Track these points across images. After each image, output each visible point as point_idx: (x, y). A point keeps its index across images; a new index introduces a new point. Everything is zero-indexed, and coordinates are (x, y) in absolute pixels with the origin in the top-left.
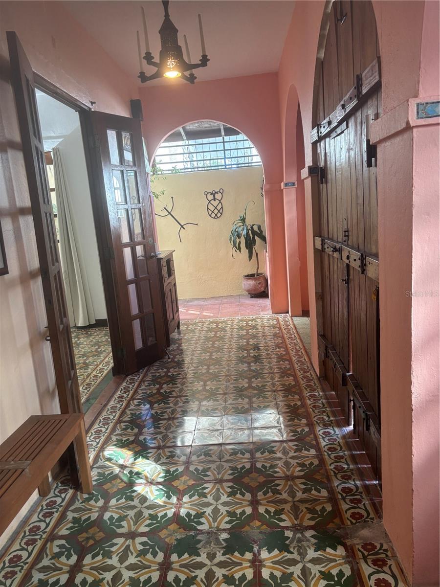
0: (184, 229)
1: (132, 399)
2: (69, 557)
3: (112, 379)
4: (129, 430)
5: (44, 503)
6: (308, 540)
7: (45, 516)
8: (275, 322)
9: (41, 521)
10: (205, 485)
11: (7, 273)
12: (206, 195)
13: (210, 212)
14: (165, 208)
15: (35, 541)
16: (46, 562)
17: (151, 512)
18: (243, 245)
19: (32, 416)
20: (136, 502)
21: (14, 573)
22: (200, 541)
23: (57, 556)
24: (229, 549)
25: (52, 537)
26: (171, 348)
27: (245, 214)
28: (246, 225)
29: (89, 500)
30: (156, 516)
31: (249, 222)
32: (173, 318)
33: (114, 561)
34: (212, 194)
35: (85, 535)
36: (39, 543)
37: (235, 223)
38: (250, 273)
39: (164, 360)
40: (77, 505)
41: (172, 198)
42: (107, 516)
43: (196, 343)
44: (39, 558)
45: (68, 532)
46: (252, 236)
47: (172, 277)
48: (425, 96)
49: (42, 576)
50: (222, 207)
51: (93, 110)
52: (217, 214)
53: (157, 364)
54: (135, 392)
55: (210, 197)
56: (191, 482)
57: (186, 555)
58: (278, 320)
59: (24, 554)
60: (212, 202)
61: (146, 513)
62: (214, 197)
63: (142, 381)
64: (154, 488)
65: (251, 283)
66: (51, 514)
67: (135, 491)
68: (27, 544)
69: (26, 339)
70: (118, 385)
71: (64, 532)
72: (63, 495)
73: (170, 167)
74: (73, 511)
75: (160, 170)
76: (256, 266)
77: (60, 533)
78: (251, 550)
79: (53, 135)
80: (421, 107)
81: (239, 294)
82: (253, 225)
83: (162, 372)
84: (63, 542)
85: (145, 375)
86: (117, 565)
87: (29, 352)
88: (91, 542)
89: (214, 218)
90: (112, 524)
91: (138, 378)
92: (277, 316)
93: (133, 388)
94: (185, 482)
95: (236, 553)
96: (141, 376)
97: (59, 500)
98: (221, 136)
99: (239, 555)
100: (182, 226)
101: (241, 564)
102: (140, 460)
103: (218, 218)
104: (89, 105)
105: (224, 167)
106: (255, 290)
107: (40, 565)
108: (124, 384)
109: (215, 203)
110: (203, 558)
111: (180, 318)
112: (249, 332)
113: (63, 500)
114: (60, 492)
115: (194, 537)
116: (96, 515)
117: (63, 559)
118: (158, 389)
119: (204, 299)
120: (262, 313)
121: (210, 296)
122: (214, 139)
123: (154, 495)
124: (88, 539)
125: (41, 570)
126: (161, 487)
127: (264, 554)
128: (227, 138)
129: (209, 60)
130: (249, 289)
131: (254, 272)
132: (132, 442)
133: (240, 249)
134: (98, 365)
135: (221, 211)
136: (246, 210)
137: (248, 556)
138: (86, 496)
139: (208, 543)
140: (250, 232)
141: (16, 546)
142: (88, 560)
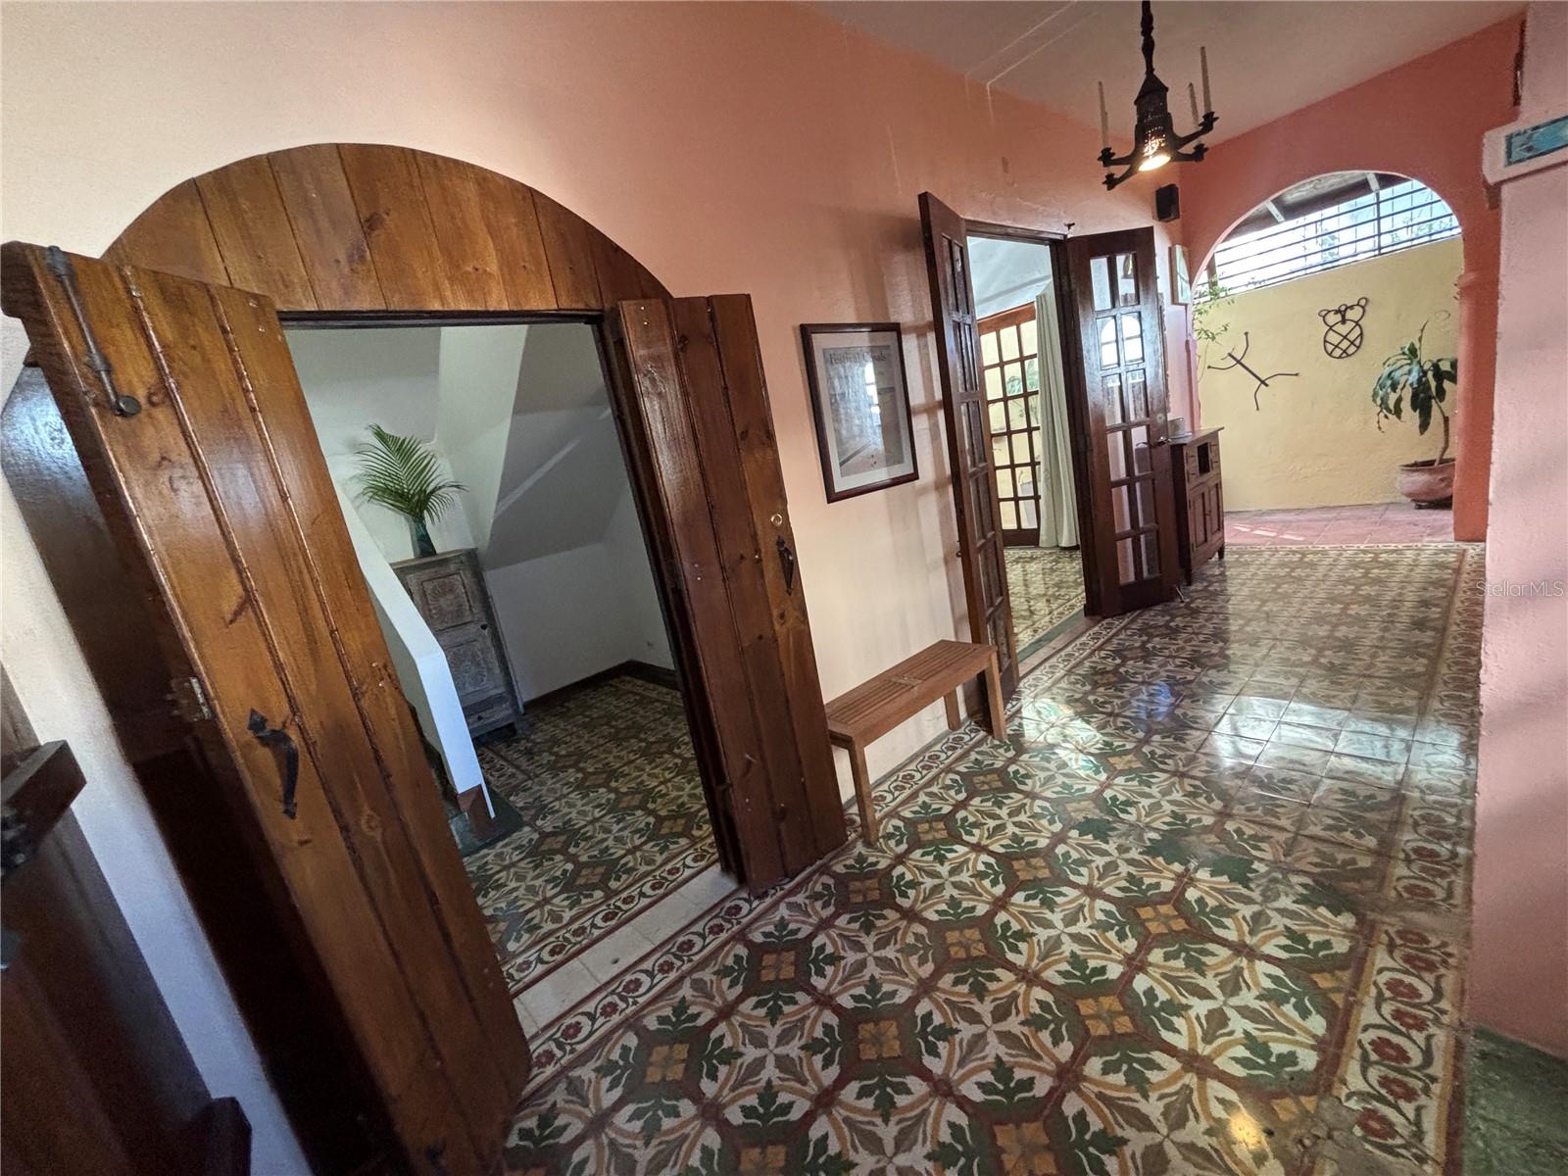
0: (1267, 385)
1: (1100, 648)
2: (958, 792)
3: (1083, 621)
4: (1079, 686)
5: (952, 737)
6: (1292, 887)
7: (948, 748)
8: (1451, 558)
9: (942, 751)
10: (1155, 774)
11: (917, 478)
12: (1324, 317)
13: (1330, 348)
14: (1230, 355)
15: (931, 767)
16: (935, 789)
17: (1067, 781)
18: (1406, 405)
19: (942, 641)
20: (1052, 766)
21: (904, 788)
22: (1115, 829)
23: (948, 788)
24: (1153, 850)
25: (949, 770)
26: (1192, 588)
27: (1420, 339)
28: (1419, 362)
29: (1000, 747)
30: (1072, 787)
31: (1427, 356)
32: (1206, 540)
33: (1004, 812)
34: (1338, 312)
35: (982, 778)
36: (934, 771)
37: (1391, 362)
38: (1421, 459)
39: (1173, 604)
40: (984, 748)
41: (1246, 334)
42: (1012, 769)
43: (1243, 584)
44: (929, 784)
45: (966, 770)
46: (1433, 384)
47: (1212, 473)
48: (1531, 113)
49: (927, 799)
50: (1361, 335)
51: (1069, 236)
52: (1347, 348)
53: (1159, 608)
54: (1109, 641)
55: (1333, 319)
56: (1136, 765)
57: (1090, 837)
58: (1463, 554)
59: (918, 776)
60: (1340, 328)
61: (1060, 779)
62: (1343, 317)
63: (1125, 628)
64: (1081, 756)
65: (1421, 479)
66: (955, 748)
67: (1055, 753)
68: (923, 767)
69: (940, 554)
70: (1090, 628)
71: (962, 769)
72: (973, 735)
73: (1245, 279)
74: (978, 753)
75: (1223, 290)
76: (1442, 445)
77: (958, 769)
78: (1185, 862)
79: (1038, 276)
80: (1517, 141)
81: (1388, 501)
82: (1439, 360)
83: (1161, 620)
84: (958, 777)
85: (1133, 621)
86: (1006, 817)
87: (943, 569)
88: (986, 787)
89: (1340, 357)
90: (1015, 777)
91: (1118, 624)
92: (1463, 545)
93: (1106, 635)
94: (1130, 762)
95: (1160, 859)
96: (1126, 621)
97: (967, 738)
98: (1370, 191)
99: (1163, 862)
100: (1263, 382)
101: (1161, 872)
102: (1079, 723)
103: (1348, 355)
104: (1065, 231)
105: (1377, 252)
106: (1427, 493)
107: (929, 790)
108: (1096, 629)
109: (1343, 329)
110: (1111, 847)
111: (1226, 541)
112: (1372, 571)
113: (971, 739)
114: (971, 731)
115: (1109, 822)
116: (1001, 764)
117: (952, 792)
118: (1144, 643)
119: (1300, 510)
120: (1427, 539)
121: (1315, 505)
122: (1353, 202)
123: (1079, 764)
124: (983, 783)
125: (928, 794)
126: (1092, 758)
127: (1203, 874)
128: (1385, 193)
129: (1216, 119)
130: (1410, 491)
131: (1435, 455)
132: (1077, 700)
133: (1398, 412)
134: (1069, 600)
135: (1357, 343)
136: (1422, 330)
137: (1177, 867)
138: (997, 742)
139: (1126, 835)
140: (1430, 375)
141: (912, 766)
142: (976, 801)
